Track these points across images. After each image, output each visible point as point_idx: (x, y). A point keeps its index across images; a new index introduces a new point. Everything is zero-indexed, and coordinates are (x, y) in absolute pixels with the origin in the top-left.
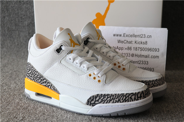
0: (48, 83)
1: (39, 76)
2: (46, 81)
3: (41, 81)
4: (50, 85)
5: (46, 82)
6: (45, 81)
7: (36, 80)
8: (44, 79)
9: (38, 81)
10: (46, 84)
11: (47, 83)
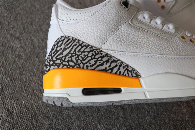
0: (113, 61)
1: (93, 52)
2: (109, 59)
3: (96, 62)
4: (119, 65)
5: (107, 61)
6: (105, 59)
7: (84, 64)
8: (103, 57)
9: (88, 64)
10: (107, 66)
11: (111, 62)
